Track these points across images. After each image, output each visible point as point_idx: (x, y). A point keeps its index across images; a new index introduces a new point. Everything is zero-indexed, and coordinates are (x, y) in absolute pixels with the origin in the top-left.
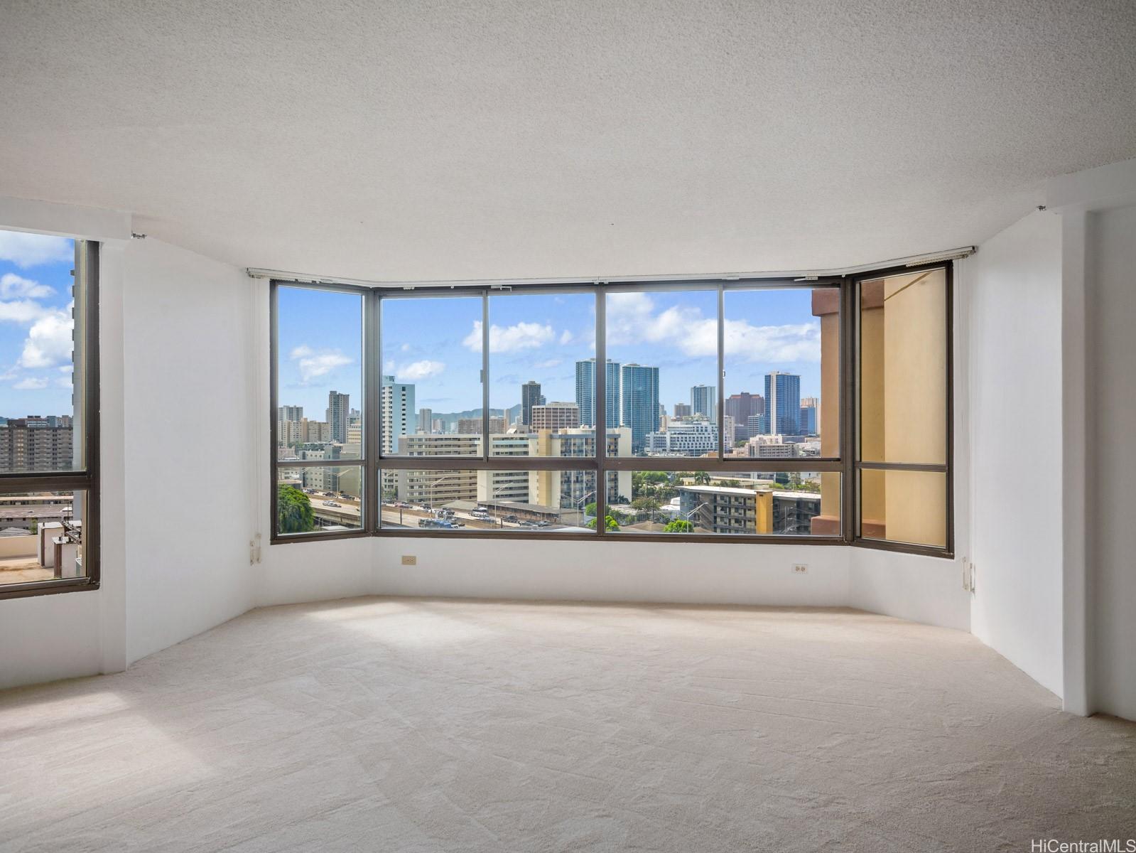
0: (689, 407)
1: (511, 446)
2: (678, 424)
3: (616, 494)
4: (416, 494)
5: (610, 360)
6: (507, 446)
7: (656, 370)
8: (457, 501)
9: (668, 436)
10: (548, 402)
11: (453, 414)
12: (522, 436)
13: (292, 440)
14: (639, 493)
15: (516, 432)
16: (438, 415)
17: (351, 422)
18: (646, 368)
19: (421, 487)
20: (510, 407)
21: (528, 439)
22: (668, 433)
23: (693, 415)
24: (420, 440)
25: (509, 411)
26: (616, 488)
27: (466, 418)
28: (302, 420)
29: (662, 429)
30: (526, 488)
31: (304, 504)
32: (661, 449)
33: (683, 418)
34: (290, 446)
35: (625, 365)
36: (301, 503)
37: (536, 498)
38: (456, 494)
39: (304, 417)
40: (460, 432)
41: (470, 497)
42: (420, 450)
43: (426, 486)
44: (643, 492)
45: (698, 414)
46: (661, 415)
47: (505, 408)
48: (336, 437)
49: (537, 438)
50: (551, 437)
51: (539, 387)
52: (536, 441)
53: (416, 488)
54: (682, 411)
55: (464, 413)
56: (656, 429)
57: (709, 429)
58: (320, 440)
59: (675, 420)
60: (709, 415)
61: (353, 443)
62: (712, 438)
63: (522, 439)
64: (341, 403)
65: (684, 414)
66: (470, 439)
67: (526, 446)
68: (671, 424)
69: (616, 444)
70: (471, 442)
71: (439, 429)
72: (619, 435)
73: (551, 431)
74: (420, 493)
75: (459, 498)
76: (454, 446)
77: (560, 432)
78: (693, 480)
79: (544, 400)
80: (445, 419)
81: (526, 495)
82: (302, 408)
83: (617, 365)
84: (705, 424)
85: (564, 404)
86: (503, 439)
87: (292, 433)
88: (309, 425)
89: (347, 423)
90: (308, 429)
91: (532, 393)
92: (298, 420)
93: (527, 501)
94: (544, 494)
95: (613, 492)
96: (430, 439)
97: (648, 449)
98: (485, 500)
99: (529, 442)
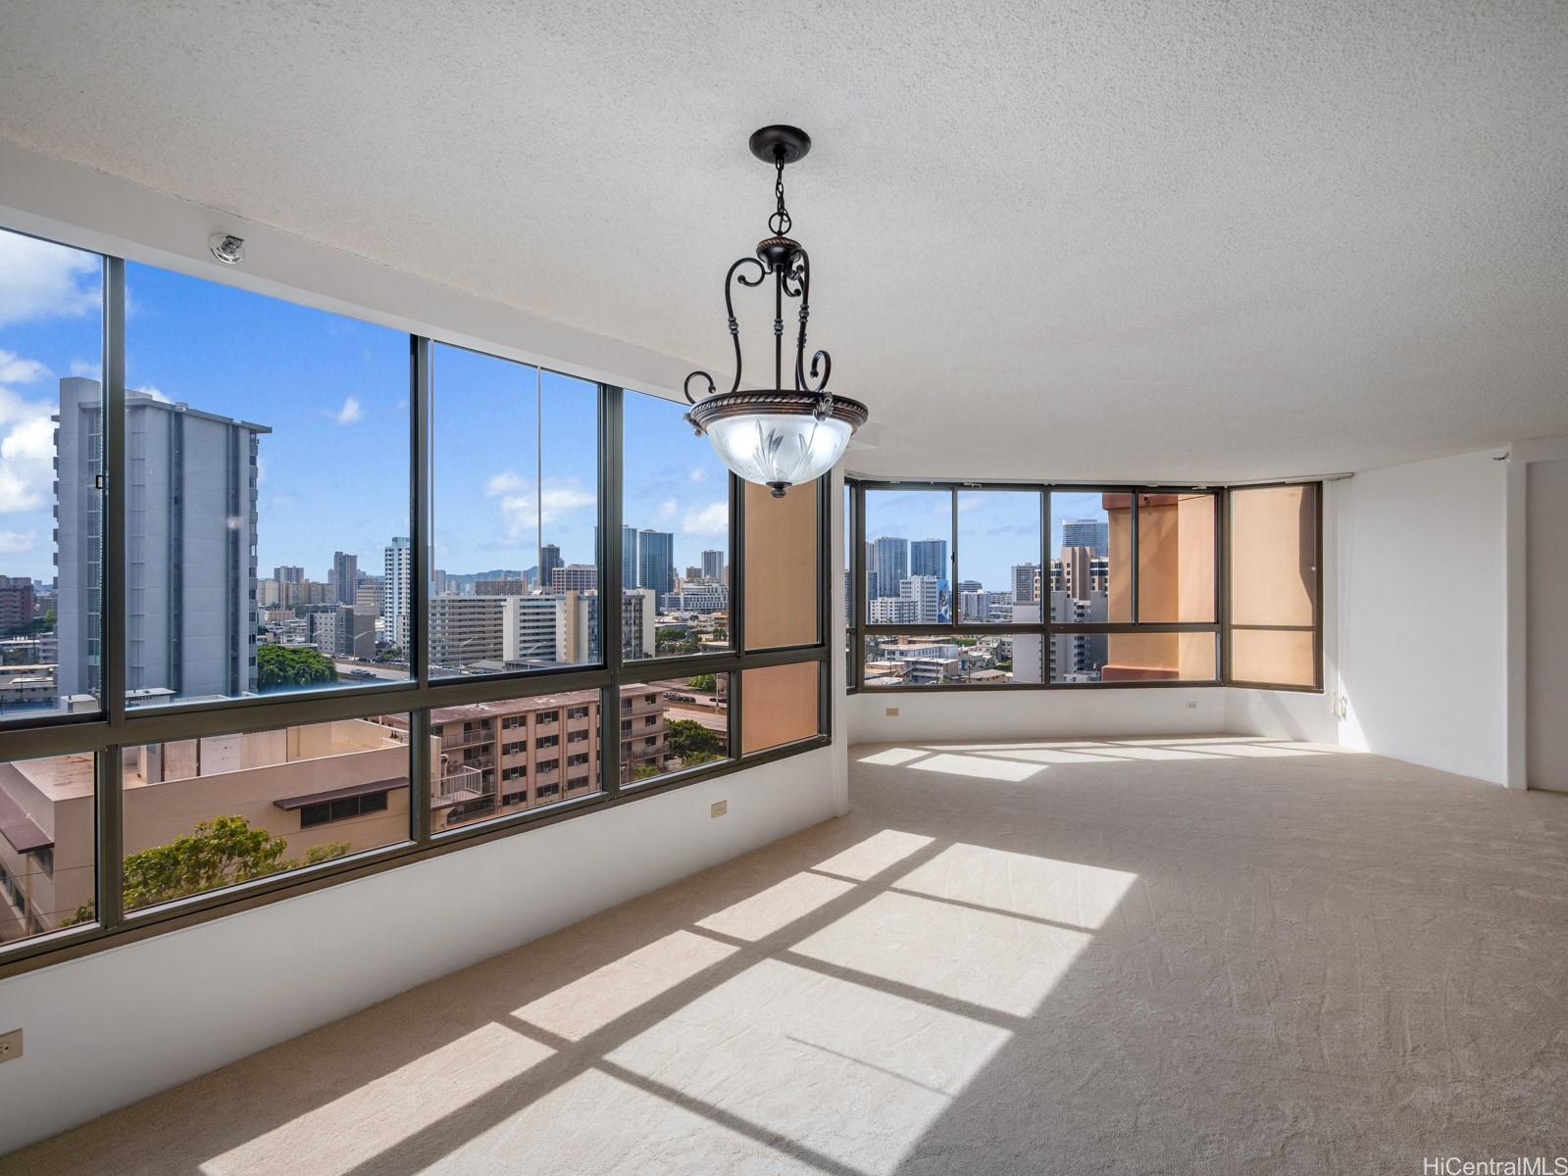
0: (700, 570)
1: (538, 607)
2: (691, 586)
3: (641, 651)
4: (439, 655)
5: (627, 526)
6: (533, 607)
7: (671, 536)
8: (484, 661)
9: (682, 596)
10: (566, 565)
11: (468, 575)
12: (548, 597)
13: (291, 602)
14: (661, 649)
15: (541, 593)
16: (452, 577)
17: (360, 584)
18: (661, 534)
19: (443, 647)
20: (527, 569)
21: (554, 600)
22: (682, 594)
23: (703, 577)
24: (443, 601)
25: (526, 573)
26: (641, 644)
27: (482, 580)
28: (303, 581)
29: (675, 590)
30: (554, 646)
31: (329, 668)
32: (675, 609)
33: (695, 580)
34: (289, 608)
35: (642, 531)
36: (326, 666)
37: (563, 655)
38: (481, 654)
39: (305, 577)
40: (478, 593)
41: (495, 657)
42: (443, 611)
43: (449, 647)
44: (664, 648)
45: (708, 577)
46: (675, 578)
47: (522, 570)
48: (342, 598)
49: (564, 599)
50: (579, 598)
51: (558, 550)
52: (562, 602)
53: (438, 649)
54: (693, 574)
55: (480, 574)
56: (670, 590)
57: (719, 590)
58: (324, 601)
59: (688, 582)
60: (717, 576)
61: (362, 605)
62: (722, 599)
63: (547, 600)
64: (348, 564)
65: (695, 577)
66: (495, 601)
67: (552, 607)
68: (685, 586)
69: (641, 604)
70: (498, 603)
71: (454, 590)
72: (643, 597)
73: (578, 592)
74: (443, 654)
75: (484, 658)
76: (479, 607)
77: (586, 594)
78: (711, 637)
79: (563, 562)
80: (460, 581)
81: (554, 653)
82: (302, 569)
83: (634, 531)
84: (715, 585)
85: (587, 566)
86: (529, 600)
87: (291, 595)
88: (310, 586)
89: (355, 584)
90: (310, 591)
91: (550, 555)
92: (297, 581)
93: (554, 660)
94: (572, 653)
95: (638, 649)
96: (453, 601)
97: (663, 609)
98: (512, 659)
99: (557, 603)
